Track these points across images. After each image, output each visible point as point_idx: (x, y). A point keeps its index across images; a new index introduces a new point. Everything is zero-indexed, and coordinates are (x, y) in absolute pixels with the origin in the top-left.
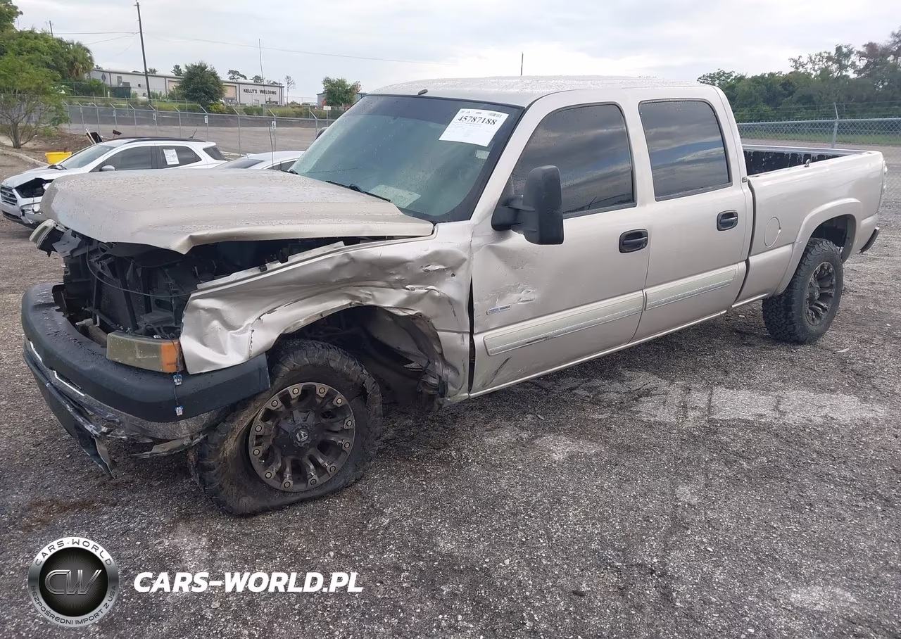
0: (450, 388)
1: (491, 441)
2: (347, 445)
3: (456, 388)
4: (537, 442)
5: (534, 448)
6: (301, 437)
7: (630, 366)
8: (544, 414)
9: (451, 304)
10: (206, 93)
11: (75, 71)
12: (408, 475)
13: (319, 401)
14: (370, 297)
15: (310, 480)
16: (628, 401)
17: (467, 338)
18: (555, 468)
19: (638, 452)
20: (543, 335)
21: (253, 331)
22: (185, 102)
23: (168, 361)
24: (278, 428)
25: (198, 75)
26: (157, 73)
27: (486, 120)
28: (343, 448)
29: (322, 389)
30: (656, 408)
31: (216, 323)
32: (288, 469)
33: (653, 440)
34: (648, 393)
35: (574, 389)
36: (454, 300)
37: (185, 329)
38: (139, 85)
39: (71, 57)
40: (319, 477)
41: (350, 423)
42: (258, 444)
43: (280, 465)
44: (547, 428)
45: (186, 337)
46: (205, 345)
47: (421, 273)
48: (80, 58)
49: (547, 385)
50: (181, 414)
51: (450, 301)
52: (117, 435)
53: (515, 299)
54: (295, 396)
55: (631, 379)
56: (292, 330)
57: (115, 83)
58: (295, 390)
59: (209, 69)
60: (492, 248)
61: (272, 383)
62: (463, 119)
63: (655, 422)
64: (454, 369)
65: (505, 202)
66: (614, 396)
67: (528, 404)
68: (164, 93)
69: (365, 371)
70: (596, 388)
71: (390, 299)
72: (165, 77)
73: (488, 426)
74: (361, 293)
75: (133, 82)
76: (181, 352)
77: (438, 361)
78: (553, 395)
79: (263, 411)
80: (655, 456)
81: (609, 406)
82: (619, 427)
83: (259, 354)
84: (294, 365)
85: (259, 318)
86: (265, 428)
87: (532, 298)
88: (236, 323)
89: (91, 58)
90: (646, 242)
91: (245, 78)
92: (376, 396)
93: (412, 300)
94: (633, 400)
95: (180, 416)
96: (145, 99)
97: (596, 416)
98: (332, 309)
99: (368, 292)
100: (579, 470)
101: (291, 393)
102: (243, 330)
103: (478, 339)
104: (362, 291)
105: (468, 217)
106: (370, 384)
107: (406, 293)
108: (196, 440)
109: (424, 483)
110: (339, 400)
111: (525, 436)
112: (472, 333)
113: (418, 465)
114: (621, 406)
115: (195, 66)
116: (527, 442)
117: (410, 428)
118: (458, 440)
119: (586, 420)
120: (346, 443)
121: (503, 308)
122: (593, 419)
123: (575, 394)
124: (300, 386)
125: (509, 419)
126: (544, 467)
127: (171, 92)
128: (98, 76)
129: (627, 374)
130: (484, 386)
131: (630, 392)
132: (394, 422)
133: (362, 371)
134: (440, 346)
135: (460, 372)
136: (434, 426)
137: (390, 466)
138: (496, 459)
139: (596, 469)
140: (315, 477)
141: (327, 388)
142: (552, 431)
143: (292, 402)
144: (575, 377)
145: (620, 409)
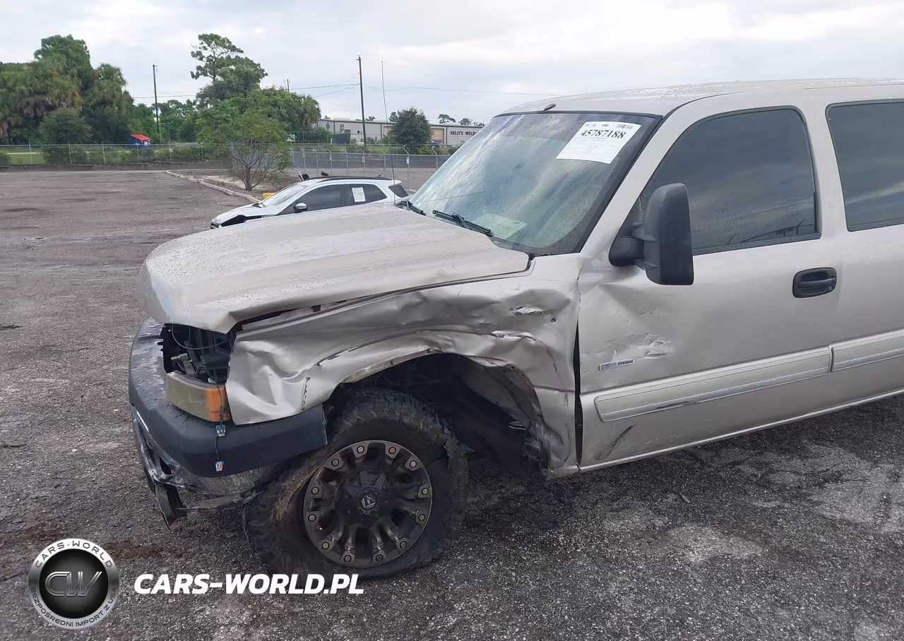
0: (554, 458)
1: (612, 525)
2: (422, 518)
3: (560, 459)
4: (672, 533)
5: (667, 541)
6: (367, 503)
7: (819, 439)
8: (691, 495)
9: (550, 355)
10: (414, 135)
11: (304, 121)
12: (498, 561)
13: (389, 462)
14: (450, 343)
15: (375, 556)
16: (808, 487)
17: (572, 398)
18: (688, 572)
19: (811, 561)
20: (682, 399)
21: (309, 379)
22: (395, 146)
23: (212, 409)
24: (342, 491)
25: (408, 119)
26: (374, 121)
27: (613, 133)
28: (417, 520)
29: (392, 449)
30: (846, 500)
31: (267, 369)
32: (350, 541)
33: (834, 546)
34: (837, 478)
35: (739, 463)
36: (554, 351)
37: (231, 373)
38: (358, 132)
39: (302, 109)
40: (386, 553)
41: (426, 490)
42: (315, 509)
43: (340, 534)
44: (690, 515)
45: (233, 383)
46: (253, 393)
47: (511, 317)
48: (309, 109)
49: (704, 456)
50: (221, 469)
51: (549, 351)
52: (175, 483)
53: (638, 353)
54: (361, 455)
55: (817, 456)
56: (355, 378)
57: (338, 131)
58: (360, 449)
59: (418, 113)
60: (609, 289)
61: (330, 439)
62: (587, 134)
63: (842, 521)
64: (558, 436)
65: (627, 230)
66: (790, 479)
67: (674, 479)
68: (379, 138)
69: (446, 430)
70: (767, 464)
71: (474, 347)
72: (381, 123)
73: (615, 505)
74: (441, 338)
75: (354, 129)
76: (226, 399)
77: (539, 424)
78: (709, 470)
79: (321, 471)
80: (832, 572)
81: (780, 490)
82: (789, 521)
83: (314, 406)
84: (359, 420)
85: (318, 364)
86: (323, 490)
87: (665, 352)
88: (290, 370)
89: (318, 109)
90: (833, 284)
91: (454, 121)
92: (460, 461)
93: (500, 349)
94: (815, 485)
95: (220, 471)
96: (361, 144)
97: (760, 504)
98: (404, 357)
99: (447, 338)
100: (720, 580)
101: (355, 452)
102: (297, 377)
103: (587, 401)
104: (440, 336)
105: (578, 249)
106: (451, 445)
107: (493, 341)
108: (248, 498)
109: (514, 574)
110: (413, 463)
111: (659, 523)
112: (578, 393)
113: (513, 548)
114: (798, 494)
115: (407, 112)
116: (660, 532)
117: (518, 497)
118: (572, 519)
119: (745, 507)
120: (421, 515)
121: (623, 363)
122: (755, 508)
123: (738, 471)
124: (367, 443)
125: (644, 499)
126: (673, 570)
127: (385, 137)
128: (323, 125)
129: (813, 448)
130: (598, 458)
131: (813, 474)
132: (502, 487)
133: (443, 429)
134: (539, 405)
135: (564, 441)
136: (548, 498)
137: (480, 545)
138: (612, 552)
139: (743, 582)
140: (381, 552)
141: (398, 447)
142: (697, 519)
143: (357, 462)
144: (743, 447)
145: (795, 497)
